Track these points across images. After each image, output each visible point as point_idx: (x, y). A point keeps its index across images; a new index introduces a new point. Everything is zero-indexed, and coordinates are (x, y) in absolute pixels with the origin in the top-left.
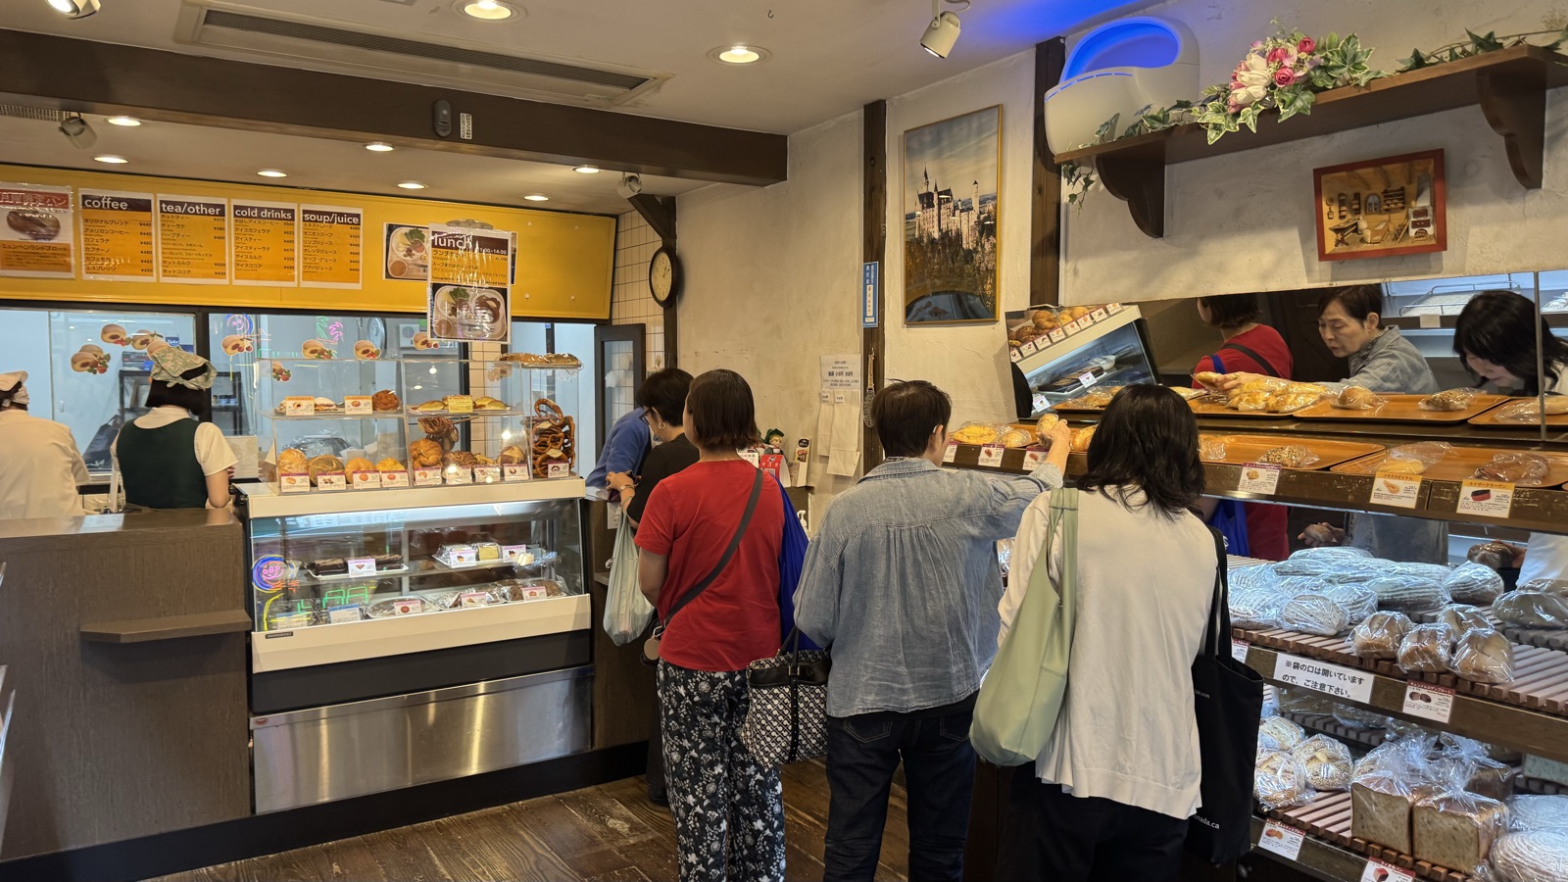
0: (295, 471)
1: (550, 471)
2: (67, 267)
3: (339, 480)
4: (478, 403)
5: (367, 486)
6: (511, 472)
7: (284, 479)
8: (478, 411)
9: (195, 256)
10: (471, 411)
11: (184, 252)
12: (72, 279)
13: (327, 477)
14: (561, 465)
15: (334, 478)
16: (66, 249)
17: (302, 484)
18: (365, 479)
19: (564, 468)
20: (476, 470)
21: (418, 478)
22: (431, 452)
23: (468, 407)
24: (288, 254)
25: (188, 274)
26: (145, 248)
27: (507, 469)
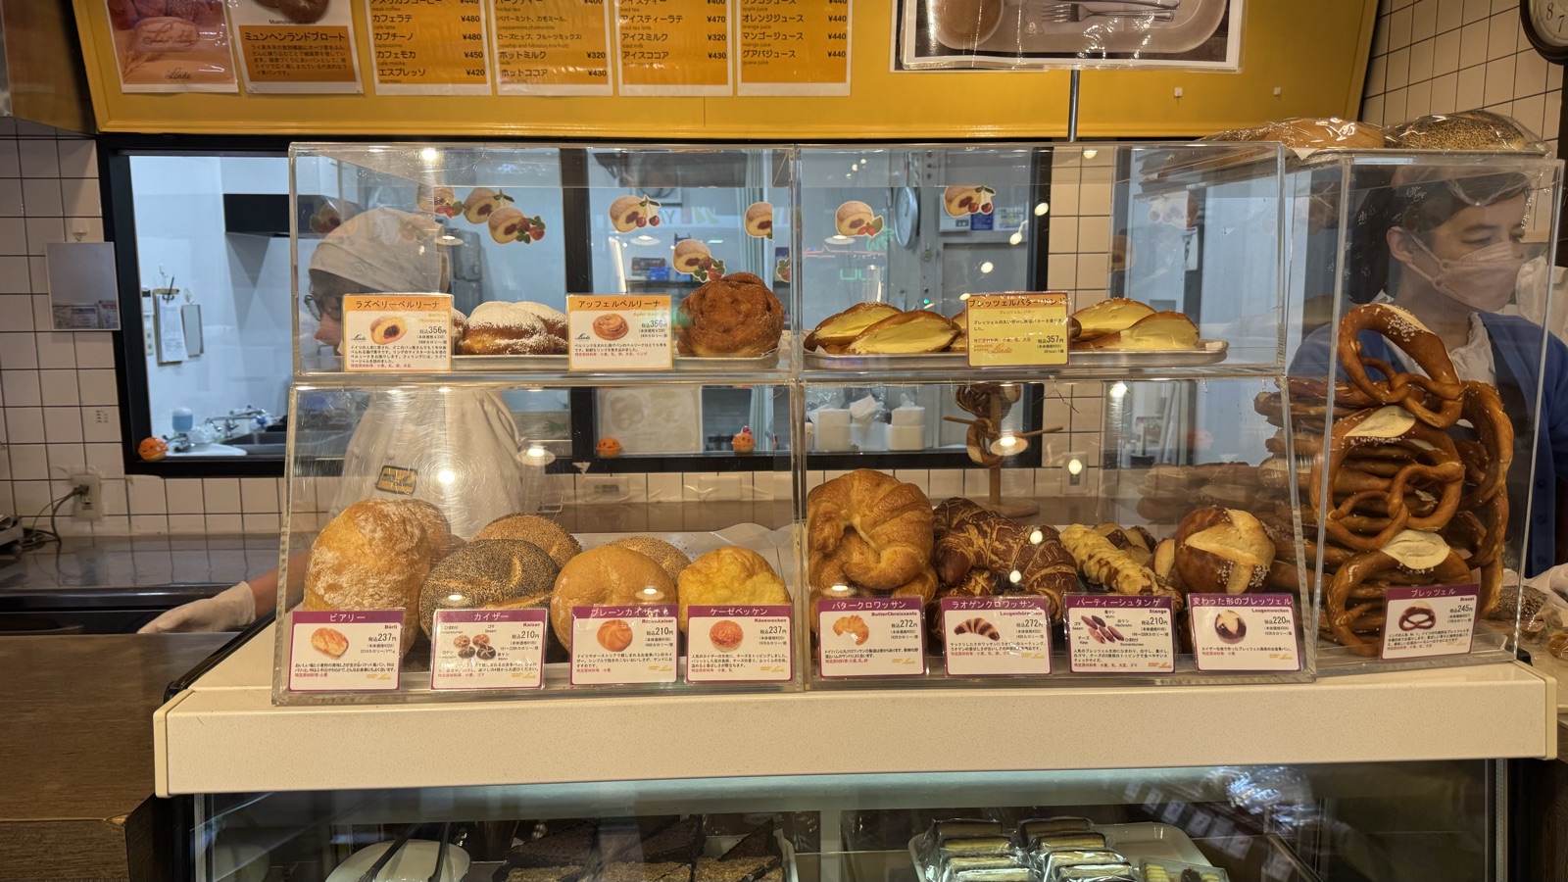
0: (349, 604)
1: (1392, 628)
2: (349, 75)
3: (518, 643)
4: (1088, 325)
5: (621, 673)
6: (1223, 632)
7: (304, 632)
8: (1084, 359)
9: (552, 41)
10: (1059, 357)
11: (534, 33)
12: (358, 95)
13: (472, 630)
14: (1442, 605)
15: (502, 633)
16: (341, 35)
17: (368, 659)
18: (618, 643)
19: (1455, 616)
20: (1076, 615)
21: (828, 642)
22: (892, 527)
23: (1047, 344)
24: (714, 28)
25: (543, 76)
26: (469, 28)
27: (1205, 617)
